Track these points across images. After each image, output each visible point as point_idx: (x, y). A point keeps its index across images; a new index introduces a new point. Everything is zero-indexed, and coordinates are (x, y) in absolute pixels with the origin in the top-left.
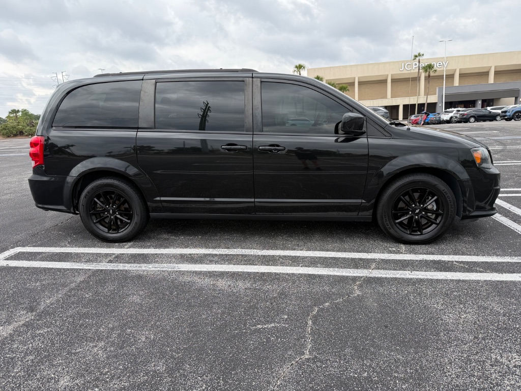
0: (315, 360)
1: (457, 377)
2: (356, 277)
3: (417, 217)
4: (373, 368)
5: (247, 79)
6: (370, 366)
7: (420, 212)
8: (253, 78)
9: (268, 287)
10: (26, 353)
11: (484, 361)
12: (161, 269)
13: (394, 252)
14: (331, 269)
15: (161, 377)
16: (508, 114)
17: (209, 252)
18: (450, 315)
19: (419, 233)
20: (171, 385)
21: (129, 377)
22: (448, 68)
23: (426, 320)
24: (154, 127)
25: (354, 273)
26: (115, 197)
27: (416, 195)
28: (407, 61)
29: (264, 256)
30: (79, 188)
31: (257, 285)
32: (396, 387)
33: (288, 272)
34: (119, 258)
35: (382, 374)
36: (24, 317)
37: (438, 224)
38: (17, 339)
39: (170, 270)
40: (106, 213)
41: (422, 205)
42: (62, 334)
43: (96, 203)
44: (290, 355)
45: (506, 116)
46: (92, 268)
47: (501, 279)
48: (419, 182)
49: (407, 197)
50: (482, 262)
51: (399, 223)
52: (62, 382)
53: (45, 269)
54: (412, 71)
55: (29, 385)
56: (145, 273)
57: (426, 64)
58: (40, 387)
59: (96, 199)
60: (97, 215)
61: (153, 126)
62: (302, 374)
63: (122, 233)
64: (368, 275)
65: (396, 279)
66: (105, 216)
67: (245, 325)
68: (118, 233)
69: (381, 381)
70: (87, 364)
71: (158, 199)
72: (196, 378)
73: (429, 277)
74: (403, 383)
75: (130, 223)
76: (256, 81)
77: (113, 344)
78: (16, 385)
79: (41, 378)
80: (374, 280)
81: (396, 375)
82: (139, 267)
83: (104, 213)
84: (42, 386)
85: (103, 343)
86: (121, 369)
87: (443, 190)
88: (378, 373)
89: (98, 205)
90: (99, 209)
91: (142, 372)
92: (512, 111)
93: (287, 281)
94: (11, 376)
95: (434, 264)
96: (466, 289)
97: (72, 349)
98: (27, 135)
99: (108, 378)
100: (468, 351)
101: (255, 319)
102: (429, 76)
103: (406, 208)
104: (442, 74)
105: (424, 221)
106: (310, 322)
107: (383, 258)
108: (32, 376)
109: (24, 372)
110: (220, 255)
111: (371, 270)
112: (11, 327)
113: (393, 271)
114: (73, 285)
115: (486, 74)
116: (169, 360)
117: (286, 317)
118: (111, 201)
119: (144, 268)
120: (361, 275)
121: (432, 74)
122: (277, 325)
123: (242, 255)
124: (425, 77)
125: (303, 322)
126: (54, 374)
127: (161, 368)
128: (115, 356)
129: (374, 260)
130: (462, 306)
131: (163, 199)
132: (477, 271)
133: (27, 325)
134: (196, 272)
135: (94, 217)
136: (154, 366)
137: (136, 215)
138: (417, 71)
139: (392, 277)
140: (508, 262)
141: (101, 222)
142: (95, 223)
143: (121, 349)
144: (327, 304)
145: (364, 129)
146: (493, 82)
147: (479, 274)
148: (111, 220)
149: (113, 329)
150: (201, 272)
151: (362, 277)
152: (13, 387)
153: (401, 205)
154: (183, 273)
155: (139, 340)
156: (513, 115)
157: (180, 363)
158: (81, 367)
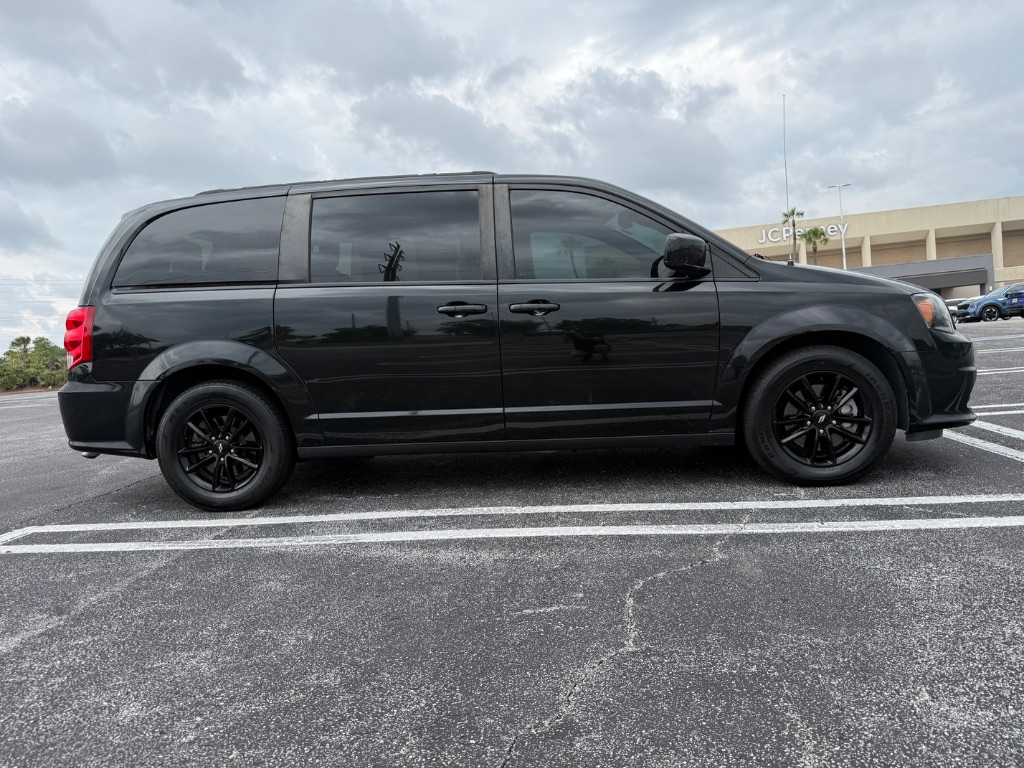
0: (646, 654)
1: (940, 663)
2: (715, 535)
3: (821, 431)
4: (768, 659)
5: (484, 186)
6: (761, 657)
7: (827, 421)
8: (493, 183)
9: (538, 556)
10: (49, 673)
11: (990, 639)
12: (322, 543)
13: (784, 499)
14: (664, 526)
15: (332, 694)
16: (970, 310)
17: (416, 515)
18: (910, 578)
19: (830, 463)
20: (354, 704)
21: (266, 697)
22: (848, 236)
23: (864, 586)
24: (307, 280)
25: (709, 529)
26: (228, 420)
27: (818, 389)
28: (772, 226)
29: (528, 515)
30: (158, 406)
31: (518, 554)
32: (818, 683)
33: (579, 534)
34: (233, 533)
35: (787, 667)
36: (41, 623)
37: (864, 443)
38: (30, 654)
39: (340, 542)
40: (210, 452)
41: (829, 408)
42: (123, 643)
43: (191, 432)
44: (596, 649)
45: (968, 314)
46: (182, 548)
47: (1002, 525)
48: (820, 360)
49: (799, 394)
50: (959, 504)
51: (787, 444)
52: (126, 712)
53: (86, 555)
54: (782, 244)
55: (57, 720)
56: (290, 550)
57: (808, 229)
58: (79, 722)
59: (190, 424)
60: (191, 456)
61: (307, 277)
62: (624, 675)
63: (242, 490)
64: (738, 531)
65: (794, 534)
66: (208, 457)
67: (499, 610)
68: (233, 490)
69: (786, 677)
70: (178, 683)
71: (314, 417)
72: (406, 692)
73: (859, 529)
74: (831, 677)
75: (258, 469)
76: (501, 188)
77: (230, 652)
78: (28, 721)
79: (80, 709)
80: (751, 538)
81: (817, 667)
82: (279, 542)
83: (206, 452)
84: (84, 720)
85: (208, 652)
86: (248, 687)
87: (868, 375)
88: (777, 666)
89: (195, 436)
90: (196, 445)
91: (291, 687)
92: (978, 304)
93: (578, 546)
94: (17, 708)
95: (865, 510)
96: (936, 541)
97: (145, 663)
98: (44, 386)
99: (221, 701)
100: (955, 626)
101: (518, 601)
102: (815, 250)
103: (800, 413)
104: (838, 247)
105: (837, 441)
106: (630, 602)
107: (764, 507)
108: (62, 707)
109: (45, 701)
110: (439, 517)
111: (742, 525)
112: (18, 639)
113: (786, 525)
114: (145, 573)
115: (920, 244)
116: (348, 667)
117: (581, 595)
118: (221, 428)
119: (287, 544)
120: (725, 532)
121: (820, 247)
122: (562, 606)
123: (483, 516)
124: (808, 253)
125: (615, 601)
126: (109, 701)
127: (332, 679)
128: (237, 669)
129: (747, 511)
130: (931, 565)
131: (323, 416)
132: (951, 516)
133: (50, 635)
134: (393, 543)
135: (185, 461)
136: (318, 678)
137: (269, 452)
138: (792, 242)
139: (785, 531)
140: (1011, 502)
141: (200, 470)
142: (186, 473)
143: (246, 657)
144: (661, 574)
145: (707, 266)
146: (935, 258)
147: (956, 520)
148: (221, 465)
149: (228, 631)
150: (403, 542)
151: (726, 535)
152: (23, 724)
153: (790, 410)
154: (367, 546)
155: (283, 642)
156: (981, 313)
157: (371, 672)
158: (165, 688)
